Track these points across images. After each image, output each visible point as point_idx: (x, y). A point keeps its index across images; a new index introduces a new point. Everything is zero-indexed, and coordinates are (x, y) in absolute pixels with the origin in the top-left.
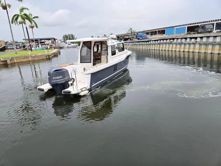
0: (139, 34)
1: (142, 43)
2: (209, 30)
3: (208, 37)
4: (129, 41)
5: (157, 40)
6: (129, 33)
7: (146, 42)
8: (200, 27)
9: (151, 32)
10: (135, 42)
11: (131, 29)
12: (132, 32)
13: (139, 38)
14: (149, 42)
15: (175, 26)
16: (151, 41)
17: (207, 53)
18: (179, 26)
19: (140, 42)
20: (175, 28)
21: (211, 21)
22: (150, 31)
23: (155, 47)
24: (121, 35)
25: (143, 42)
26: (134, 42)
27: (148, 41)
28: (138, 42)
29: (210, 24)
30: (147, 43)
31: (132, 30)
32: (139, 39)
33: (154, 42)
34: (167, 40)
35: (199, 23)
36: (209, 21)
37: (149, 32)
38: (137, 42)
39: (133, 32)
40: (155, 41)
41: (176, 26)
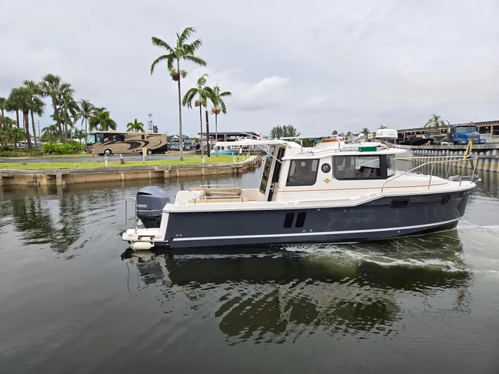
0: (459, 131)
4: (427, 146)
6: (430, 128)
7: (479, 151)
9: (494, 126)
10: (446, 150)
11: (436, 118)
12: (437, 124)
13: (456, 139)
14: (488, 153)
16: (492, 150)
19: (458, 150)
22: (492, 125)
24: (407, 132)
26: (442, 150)
27: (484, 151)
28: (454, 150)
30: (482, 153)
31: (439, 120)
32: (456, 143)
37: (490, 127)
38: (450, 150)
39: (440, 125)
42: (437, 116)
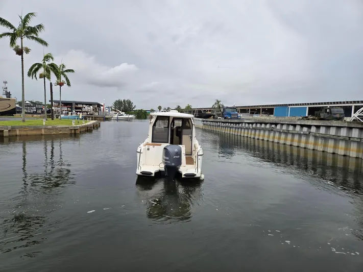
0: (227, 110)
1: (229, 124)
2: (338, 116)
3: (339, 128)
4: (211, 119)
5: (252, 123)
6: (215, 108)
7: (236, 123)
8: (323, 110)
10: (220, 122)
11: (218, 102)
12: (219, 106)
13: (225, 116)
14: (240, 125)
15: (289, 105)
16: (242, 123)
17: (349, 156)
18: (296, 105)
19: (226, 122)
20: (290, 107)
21: (347, 102)
22: (250, 108)
23: (248, 134)
25: (231, 123)
26: (218, 122)
27: (239, 123)
28: (223, 122)
29: (341, 106)
30: (237, 125)
31: (220, 103)
32: (225, 118)
33: (247, 125)
34: (266, 124)
35: (328, 103)
36: (344, 103)
37: (248, 109)
38: (222, 122)
39: (221, 106)
40: (249, 123)
41: (291, 105)
42: (219, 100)
